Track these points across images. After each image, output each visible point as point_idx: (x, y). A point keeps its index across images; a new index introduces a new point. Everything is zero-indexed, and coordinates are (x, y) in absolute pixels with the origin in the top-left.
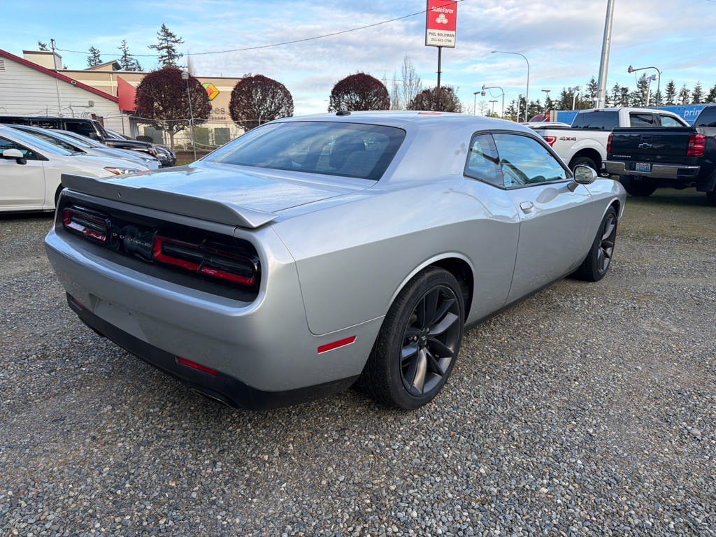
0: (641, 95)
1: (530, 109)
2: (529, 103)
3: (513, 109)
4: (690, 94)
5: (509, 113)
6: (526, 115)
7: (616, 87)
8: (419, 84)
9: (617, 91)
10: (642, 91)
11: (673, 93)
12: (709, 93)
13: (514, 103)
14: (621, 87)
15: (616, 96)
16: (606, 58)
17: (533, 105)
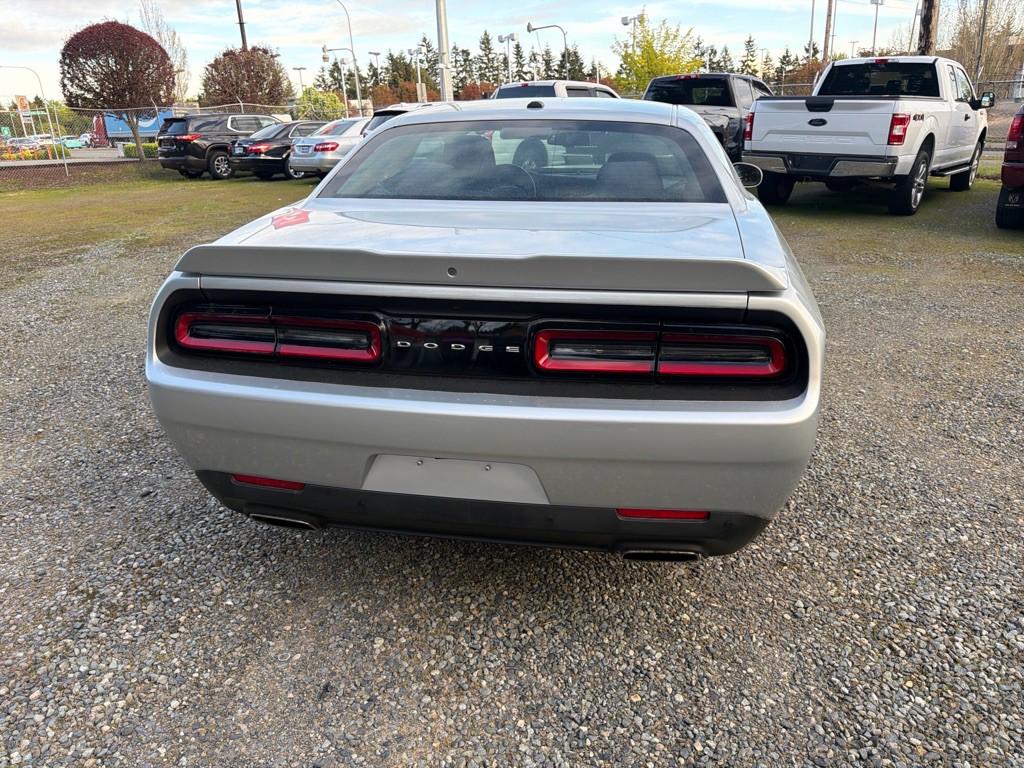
0: (485, 59)
1: (348, 80)
2: (345, 71)
3: (324, 81)
4: (539, 58)
5: (320, 86)
6: (345, 88)
7: (455, 48)
8: (176, 40)
9: (457, 54)
10: (486, 55)
11: (521, 57)
12: (560, 58)
13: (323, 71)
14: (460, 49)
15: (456, 61)
16: (442, 9)
17: (351, 75)
